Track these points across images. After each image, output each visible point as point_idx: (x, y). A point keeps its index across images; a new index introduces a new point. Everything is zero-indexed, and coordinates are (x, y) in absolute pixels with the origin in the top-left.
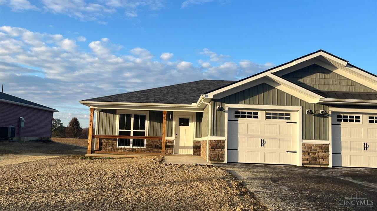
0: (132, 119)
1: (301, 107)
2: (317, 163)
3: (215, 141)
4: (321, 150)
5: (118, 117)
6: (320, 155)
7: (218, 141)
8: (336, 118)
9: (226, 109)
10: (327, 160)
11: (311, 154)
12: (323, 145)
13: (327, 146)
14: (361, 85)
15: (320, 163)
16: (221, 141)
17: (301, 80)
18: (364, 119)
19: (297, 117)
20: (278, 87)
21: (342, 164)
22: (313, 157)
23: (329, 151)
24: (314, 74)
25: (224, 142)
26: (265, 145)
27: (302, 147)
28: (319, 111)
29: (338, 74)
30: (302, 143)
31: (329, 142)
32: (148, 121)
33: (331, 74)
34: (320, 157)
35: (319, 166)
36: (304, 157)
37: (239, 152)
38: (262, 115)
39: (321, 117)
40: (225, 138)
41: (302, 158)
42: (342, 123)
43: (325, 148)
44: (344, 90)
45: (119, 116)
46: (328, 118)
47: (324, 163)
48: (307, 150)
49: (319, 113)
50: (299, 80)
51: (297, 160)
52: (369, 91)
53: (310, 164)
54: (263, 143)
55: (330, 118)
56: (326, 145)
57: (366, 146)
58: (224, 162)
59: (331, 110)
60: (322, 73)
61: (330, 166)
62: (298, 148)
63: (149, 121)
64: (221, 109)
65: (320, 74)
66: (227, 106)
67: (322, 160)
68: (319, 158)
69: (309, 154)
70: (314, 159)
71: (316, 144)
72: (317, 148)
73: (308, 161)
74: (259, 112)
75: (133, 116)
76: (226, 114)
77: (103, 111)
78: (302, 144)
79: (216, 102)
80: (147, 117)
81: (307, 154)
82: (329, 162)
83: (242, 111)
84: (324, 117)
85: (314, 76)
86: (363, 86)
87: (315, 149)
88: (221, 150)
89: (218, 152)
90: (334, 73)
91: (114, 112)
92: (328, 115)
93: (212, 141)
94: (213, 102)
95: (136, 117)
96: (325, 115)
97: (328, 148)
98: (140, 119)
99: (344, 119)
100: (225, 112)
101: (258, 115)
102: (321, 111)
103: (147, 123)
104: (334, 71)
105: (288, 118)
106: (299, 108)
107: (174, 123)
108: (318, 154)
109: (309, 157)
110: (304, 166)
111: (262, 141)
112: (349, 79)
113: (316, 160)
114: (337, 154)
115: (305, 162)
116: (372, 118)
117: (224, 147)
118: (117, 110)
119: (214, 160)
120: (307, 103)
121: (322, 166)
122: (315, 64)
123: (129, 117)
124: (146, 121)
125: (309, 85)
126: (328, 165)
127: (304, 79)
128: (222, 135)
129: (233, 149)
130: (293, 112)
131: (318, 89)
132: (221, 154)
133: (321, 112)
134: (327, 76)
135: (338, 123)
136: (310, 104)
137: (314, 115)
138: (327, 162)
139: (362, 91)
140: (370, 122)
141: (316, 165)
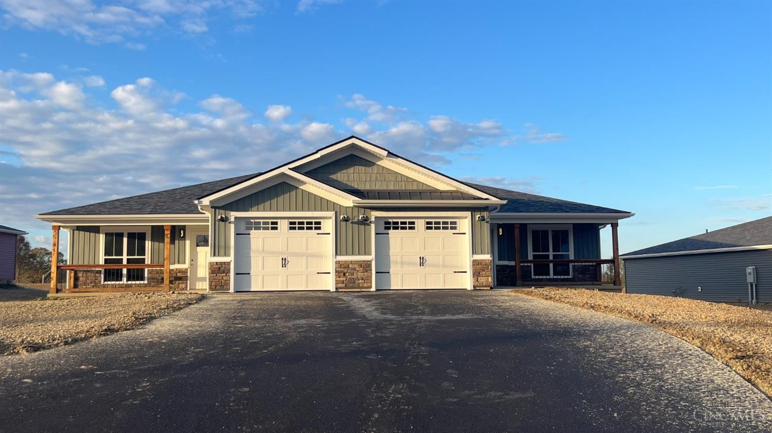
0: (125, 240)
1: (334, 212)
2: (355, 286)
3: (217, 263)
4: (361, 269)
5: (102, 237)
6: (360, 275)
7: (221, 263)
8: (383, 226)
9: (232, 219)
10: (368, 281)
11: (347, 275)
12: (364, 261)
13: (369, 263)
14: (414, 181)
15: (360, 286)
16: (225, 263)
17: (334, 177)
18: (420, 225)
19: (329, 226)
20: (302, 187)
21: (390, 286)
22: (351, 279)
23: (371, 270)
24: (351, 167)
25: (229, 263)
26: (289, 266)
27: (336, 266)
28: (359, 216)
29: (383, 167)
30: (335, 260)
31: (371, 257)
32: (150, 242)
33: (375, 167)
34: (360, 278)
35: (359, 290)
36: (338, 279)
37: (252, 277)
38: (283, 225)
39: (361, 225)
40: (230, 259)
41: (336, 280)
42: (391, 232)
43: (366, 266)
44: (391, 187)
45: (104, 236)
46: (370, 225)
47: (365, 285)
48: (342, 269)
49: (358, 220)
50: (331, 177)
51: (329, 283)
52: (424, 188)
53: (346, 287)
54: (284, 263)
55: (373, 226)
56: (368, 261)
57: (422, 262)
58: (229, 291)
59: (374, 214)
60: (362, 165)
61: (373, 289)
62: (330, 267)
63: (152, 241)
64: (224, 220)
65: (360, 167)
66: (233, 215)
67: (363, 281)
68: (358, 279)
69: (344, 274)
70: (353, 281)
71: (354, 261)
72: (356, 266)
73: (343, 283)
74: (279, 221)
75: (125, 234)
76: (232, 226)
77: (79, 229)
78: (336, 262)
79: (217, 210)
80: (149, 236)
81: (342, 274)
82: (371, 285)
83: (256, 221)
84: (365, 224)
85: (351, 170)
86: (416, 181)
87: (353, 267)
88: (225, 274)
89: (221, 278)
90: (378, 165)
91: (96, 230)
92: (371, 222)
93: (212, 264)
94: (213, 210)
95: (131, 236)
96: (365, 222)
97: (370, 265)
98: (137, 239)
99: (393, 226)
100: (230, 223)
101: (279, 226)
102: (361, 216)
103: (148, 244)
104: (377, 163)
105: (319, 228)
106: (331, 214)
107: (188, 243)
108: (357, 274)
109: (345, 279)
110: (339, 290)
111: (284, 260)
112: (398, 173)
113: (354, 282)
114: (383, 273)
115: (340, 285)
116: (431, 223)
117: (229, 271)
118: (101, 227)
119: (215, 289)
120: (343, 207)
121: (362, 290)
122: (352, 154)
123: (120, 236)
124: (147, 242)
125: (344, 182)
126: (371, 287)
127: (339, 174)
128: (226, 254)
129: (243, 274)
130: (325, 220)
131: (356, 187)
132: (226, 281)
133: (360, 218)
134: (369, 169)
135: (386, 231)
136: (346, 207)
137: (352, 223)
138: (369, 284)
139: (415, 188)
140: (428, 228)
141: (355, 288)
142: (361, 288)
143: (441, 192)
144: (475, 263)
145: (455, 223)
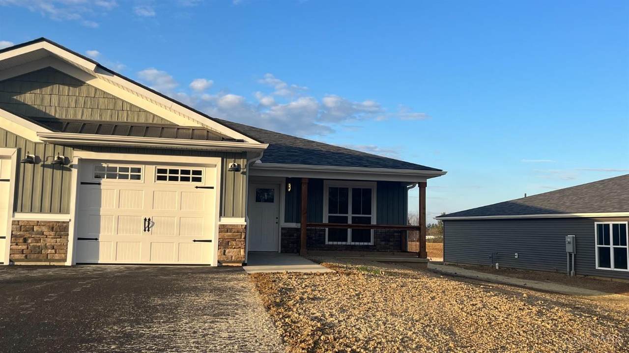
1: (15, 150)
2: (41, 258)
4: (52, 233)
6: (50, 241)
8: (92, 172)
10: (62, 251)
11: (30, 241)
12: (59, 222)
13: (65, 224)
14: (141, 110)
15: (49, 257)
17: (21, 98)
19: (7, 169)
21: (98, 258)
22: (34, 247)
23: (68, 235)
24: (48, 86)
27: (13, 228)
28: (54, 157)
29: (96, 89)
30: (12, 219)
31: (69, 217)
33: (84, 88)
34: (49, 247)
35: (47, 264)
36: (14, 247)
39: (57, 169)
41: (11, 249)
42: (105, 181)
43: (61, 229)
46: (71, 171)
47: (57, 257)
48: (22, 233)
49: (53, 162)
50: (15, 97)
52: (156, 121)
53: (26, 258)
55: (75, 172)
56: (64, 222)
57: (148, 224)
59: (77, 156)
60: (64, 84)
61: (69, 263)
62: (5, 229)
65: (61, 86)
67: (53, 251)
68: (46, 247)
69: (25, 240)
70: (38, 251)
71: (42, 222)
72: (44, 229)
73: (23, 254)
78: (13, 221)
81: (21, 240)
82: (66, 256)
84: (63, 169)
85: (47, 90)
86: (145, 111)
87: (40, 230)
90: (89, 85)
92: (72, 166)
96: (63, 165)
97: (66, 228)
99: (108, 172)
102: (57, 157)
104: (88, 82)
106: (12, 152)
108: (45, 240)
109: (25, 247)
110: (16, 263)
112: (118, 98)
113: (40, 252)
115: (17, 256)
116: (165, 171)
120: (30, 142)
121: (52, 264)
122: (50, 68)
125: (36, 106)
126: (65, 260)
127: (28, 95)
130: (3, 160)
131: (53, 115)
133: (56, 160)
134: (75, 91)
135: (96, 180)
137: (43, 166)
138: (63, 255)
139: (142, 120)
140: (159, 178)
141: (41, 261)
142: (50, 261)
143: (179, 128)
144: (223, 229)
145: (200, 173)
